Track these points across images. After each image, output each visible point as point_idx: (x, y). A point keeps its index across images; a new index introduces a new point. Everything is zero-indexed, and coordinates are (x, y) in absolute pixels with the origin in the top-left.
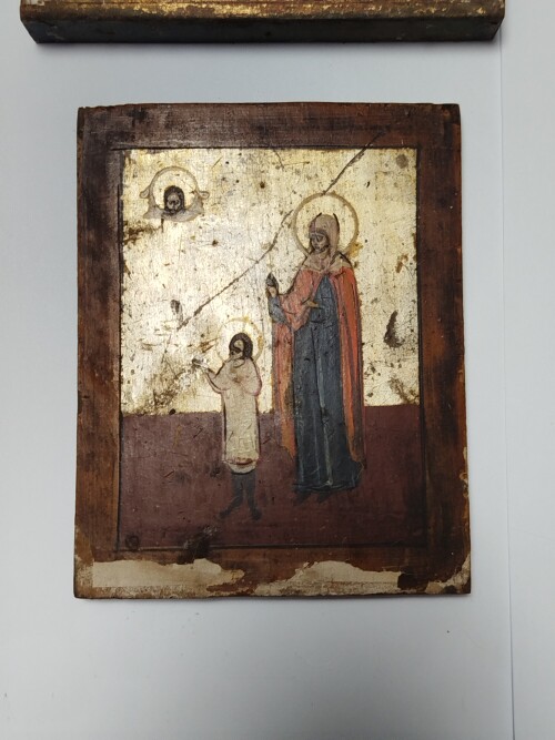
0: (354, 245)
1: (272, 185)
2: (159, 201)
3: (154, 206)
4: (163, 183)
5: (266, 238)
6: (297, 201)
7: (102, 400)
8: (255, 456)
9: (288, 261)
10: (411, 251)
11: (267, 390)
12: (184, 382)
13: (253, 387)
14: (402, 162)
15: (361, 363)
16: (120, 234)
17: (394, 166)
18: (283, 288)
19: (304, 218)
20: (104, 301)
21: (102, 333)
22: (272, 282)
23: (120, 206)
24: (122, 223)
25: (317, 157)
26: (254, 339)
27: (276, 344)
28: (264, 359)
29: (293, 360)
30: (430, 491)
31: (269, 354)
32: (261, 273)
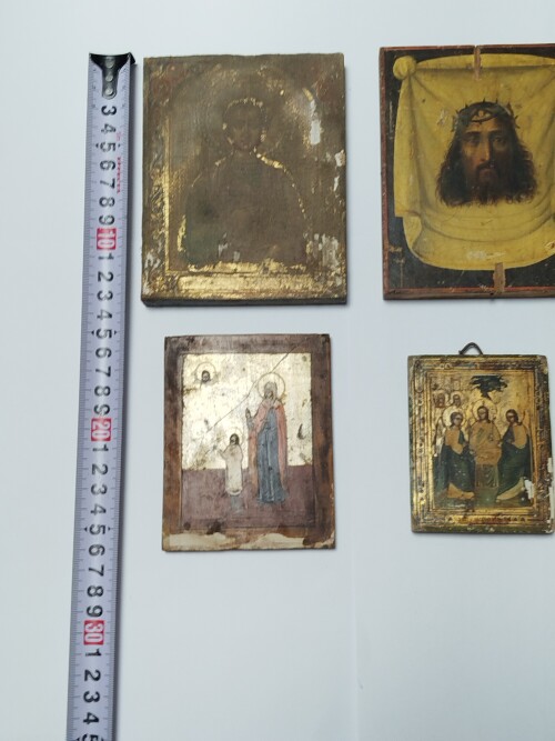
0: (284, 395)
1: (248, 370)
2: (200, 377)
3: (197, 379)
4: (201, 369)
5: (245, 392)
6: (259, 376)
7: (174, 464)
8: (241, 488)
9: (255, 402)
10: (309, 398)
11: (246, 459)
12: (210, 455)
13: (239, 457)
14: (305, 359)
15: (287, 446)
16: (182, 391)
17: (301, 361)
18: (253, 414)
19: (262, 383)
20: (175, 420)
21: (174, 434)
22: (248, 411)
23: (182, 379)
24: (183, 387)
25: (268, 357)
26: (240, 436)
27: (250, 438)
28: (245, 445)
29: (257, 445)
30: (316, 502)
31: (246, 443)
32: (243, 407)
